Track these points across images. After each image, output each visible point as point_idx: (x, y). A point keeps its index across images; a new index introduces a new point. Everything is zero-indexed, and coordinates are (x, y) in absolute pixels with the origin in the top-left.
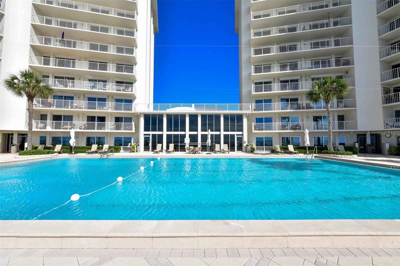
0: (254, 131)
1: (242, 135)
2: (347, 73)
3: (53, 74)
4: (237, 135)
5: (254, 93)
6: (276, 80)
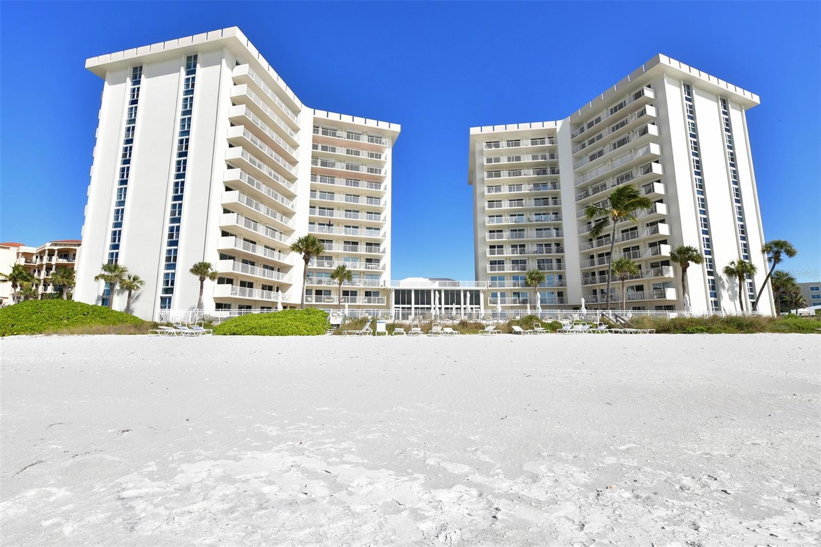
0: (489, 305)
4: (475, 308)
5: (489, 272)
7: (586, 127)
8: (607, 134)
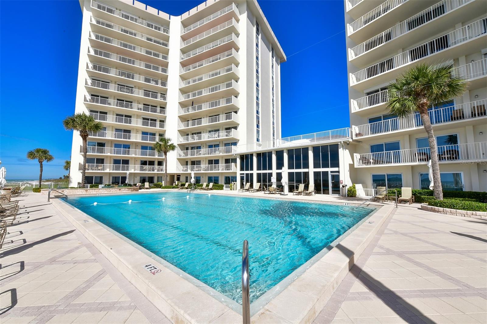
1: (338, 172)
3: (191, 132)
4: (331, 172)
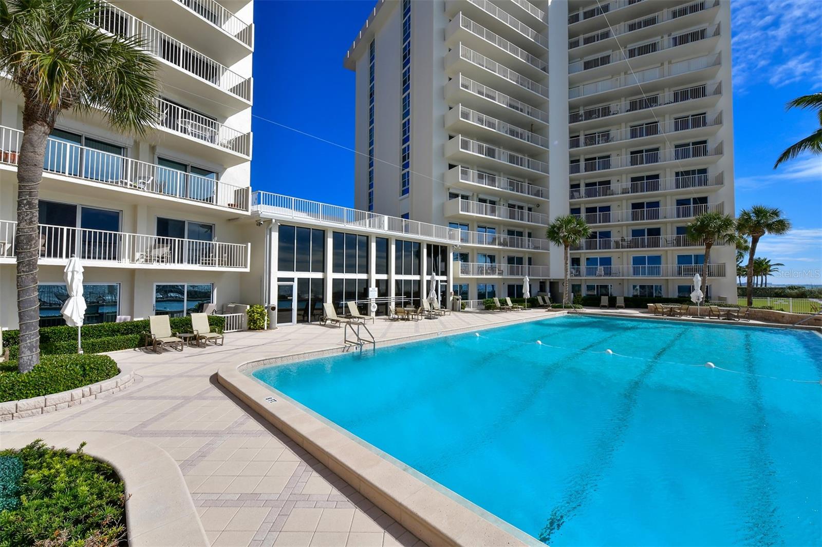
0: (460, 276)
1: (447, 282)
2: (538, 206)
4: (441, 281)
5: (461, 212)
6: (475, 197)
7: (581, 16)
8: (618, 33)
